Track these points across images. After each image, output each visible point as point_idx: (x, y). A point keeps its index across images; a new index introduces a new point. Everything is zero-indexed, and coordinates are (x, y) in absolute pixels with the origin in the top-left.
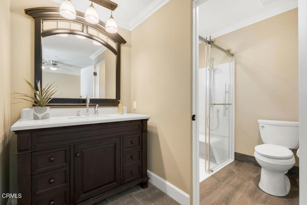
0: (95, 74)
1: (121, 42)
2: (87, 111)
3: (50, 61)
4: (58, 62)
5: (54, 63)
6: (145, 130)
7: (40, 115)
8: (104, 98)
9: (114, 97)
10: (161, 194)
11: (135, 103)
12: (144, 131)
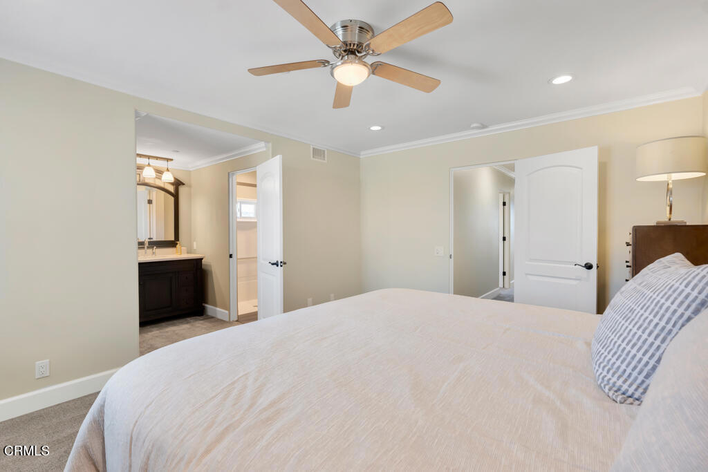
0: (150, 202)
1: (180, 185)
2: (146, 253)
8: (163, 240)
9: (172, 239)
11: (195, 243)
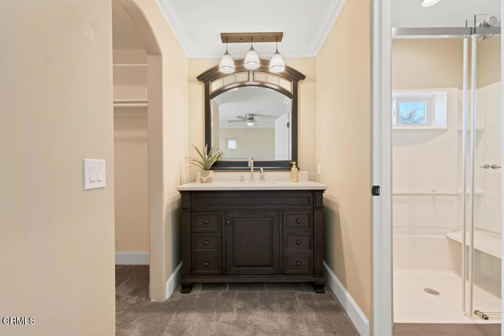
1: (297, 78)
2: (252, 177)
3: (246, 115)
4: (255, 115)
5: (251, 117)
6: (317, 206)
7: (204, 179)
10: (338, 308)
11: (319, 166)
12: (316, 208)
